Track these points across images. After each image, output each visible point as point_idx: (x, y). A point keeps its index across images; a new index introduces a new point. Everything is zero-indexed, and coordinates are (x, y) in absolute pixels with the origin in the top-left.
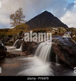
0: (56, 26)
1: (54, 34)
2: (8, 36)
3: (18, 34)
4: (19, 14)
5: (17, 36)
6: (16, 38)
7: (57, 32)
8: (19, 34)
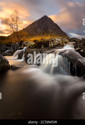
0: (56, 34)
1: (56, 45)
2: (5, 45)
3: (17, 43)
4: (15, 18)
5: (17, 45)
6: (16, 48)
7: (59, 43)
8: (19, 43)
